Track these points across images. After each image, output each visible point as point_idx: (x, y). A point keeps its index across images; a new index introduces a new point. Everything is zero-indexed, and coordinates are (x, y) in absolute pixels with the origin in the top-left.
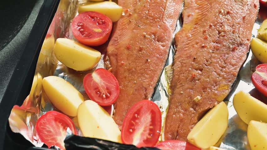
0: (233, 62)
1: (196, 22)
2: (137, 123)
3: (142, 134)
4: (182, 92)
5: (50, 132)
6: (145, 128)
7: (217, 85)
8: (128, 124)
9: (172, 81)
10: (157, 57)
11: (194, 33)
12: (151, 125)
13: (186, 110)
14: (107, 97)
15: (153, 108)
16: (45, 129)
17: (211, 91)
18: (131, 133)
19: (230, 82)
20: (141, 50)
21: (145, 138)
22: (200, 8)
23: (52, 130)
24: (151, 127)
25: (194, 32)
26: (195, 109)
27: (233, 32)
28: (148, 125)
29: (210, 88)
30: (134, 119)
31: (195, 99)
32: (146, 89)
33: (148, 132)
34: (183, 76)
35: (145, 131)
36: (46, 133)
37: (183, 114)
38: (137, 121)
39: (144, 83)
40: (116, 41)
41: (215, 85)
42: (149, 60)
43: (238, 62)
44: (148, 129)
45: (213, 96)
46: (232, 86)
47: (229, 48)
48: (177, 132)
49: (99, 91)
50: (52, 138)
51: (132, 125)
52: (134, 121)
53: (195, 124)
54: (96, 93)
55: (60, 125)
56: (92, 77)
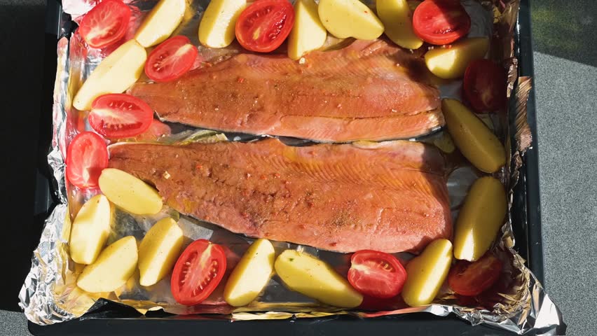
0: (223, 215)
1: (301, 164)
2: (121, 109)
3: (110, 118)
4: (177, 156)
5: (103, 16)
6: (118, 120)
7: (188, 197)
8: (119, 100)
9: (200, 144)
10: (223, 119)
11: (277, 162)
12: (122, 125)
13: (153, 164)
14: (155, 69)
15: (144, 124)
16: (106, 10)
17: (179, 191)
18: (108, 105)
19: (196, 213)
20: (234, 96)
21: (106, 122)
22: (329, 167)
23: (106, 18)
24: (120, 127)
25: (280, 162)
26: (155, 174)
27: (272, 213)
28: (122, 122)
29: (183, 189)
30: (127, 105)
31: (166, 172)
32: (176, 113)
33: (114, 123)
34: (202, 156)
35: (114, 119)
36: (102, 12)
37: (148, 162)
38: (124, 108)
39: (184, 109)
40: (254, 62)
41: (188, 194)
42: (217, 109)
43: (223, 221)
44: (118, 123)
45: (173, 194)
46: (189, 217)
47: (245, 208)
48: (126, 158)
49: (164, 57)
50: (96, 21)
51: (119, 105)
52: (124, 106)
53: (138, 177)
54: (162, 55)
55: (113, 25)
56: (184, 44)
